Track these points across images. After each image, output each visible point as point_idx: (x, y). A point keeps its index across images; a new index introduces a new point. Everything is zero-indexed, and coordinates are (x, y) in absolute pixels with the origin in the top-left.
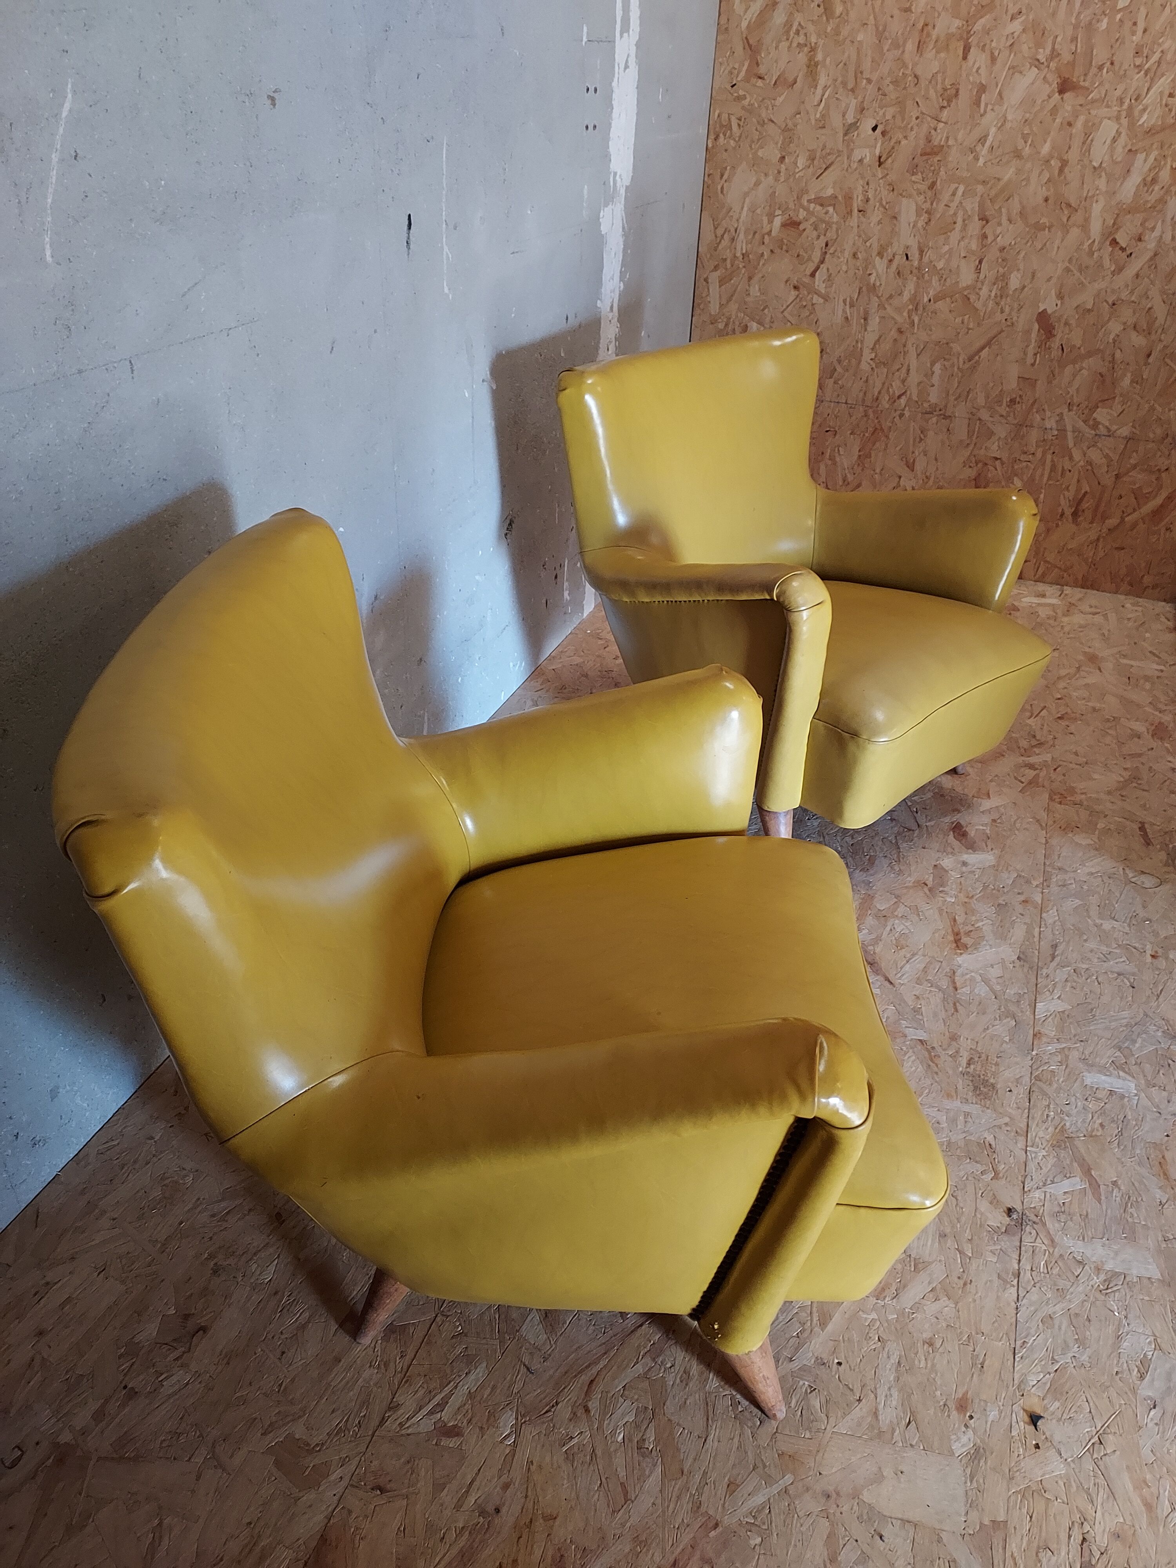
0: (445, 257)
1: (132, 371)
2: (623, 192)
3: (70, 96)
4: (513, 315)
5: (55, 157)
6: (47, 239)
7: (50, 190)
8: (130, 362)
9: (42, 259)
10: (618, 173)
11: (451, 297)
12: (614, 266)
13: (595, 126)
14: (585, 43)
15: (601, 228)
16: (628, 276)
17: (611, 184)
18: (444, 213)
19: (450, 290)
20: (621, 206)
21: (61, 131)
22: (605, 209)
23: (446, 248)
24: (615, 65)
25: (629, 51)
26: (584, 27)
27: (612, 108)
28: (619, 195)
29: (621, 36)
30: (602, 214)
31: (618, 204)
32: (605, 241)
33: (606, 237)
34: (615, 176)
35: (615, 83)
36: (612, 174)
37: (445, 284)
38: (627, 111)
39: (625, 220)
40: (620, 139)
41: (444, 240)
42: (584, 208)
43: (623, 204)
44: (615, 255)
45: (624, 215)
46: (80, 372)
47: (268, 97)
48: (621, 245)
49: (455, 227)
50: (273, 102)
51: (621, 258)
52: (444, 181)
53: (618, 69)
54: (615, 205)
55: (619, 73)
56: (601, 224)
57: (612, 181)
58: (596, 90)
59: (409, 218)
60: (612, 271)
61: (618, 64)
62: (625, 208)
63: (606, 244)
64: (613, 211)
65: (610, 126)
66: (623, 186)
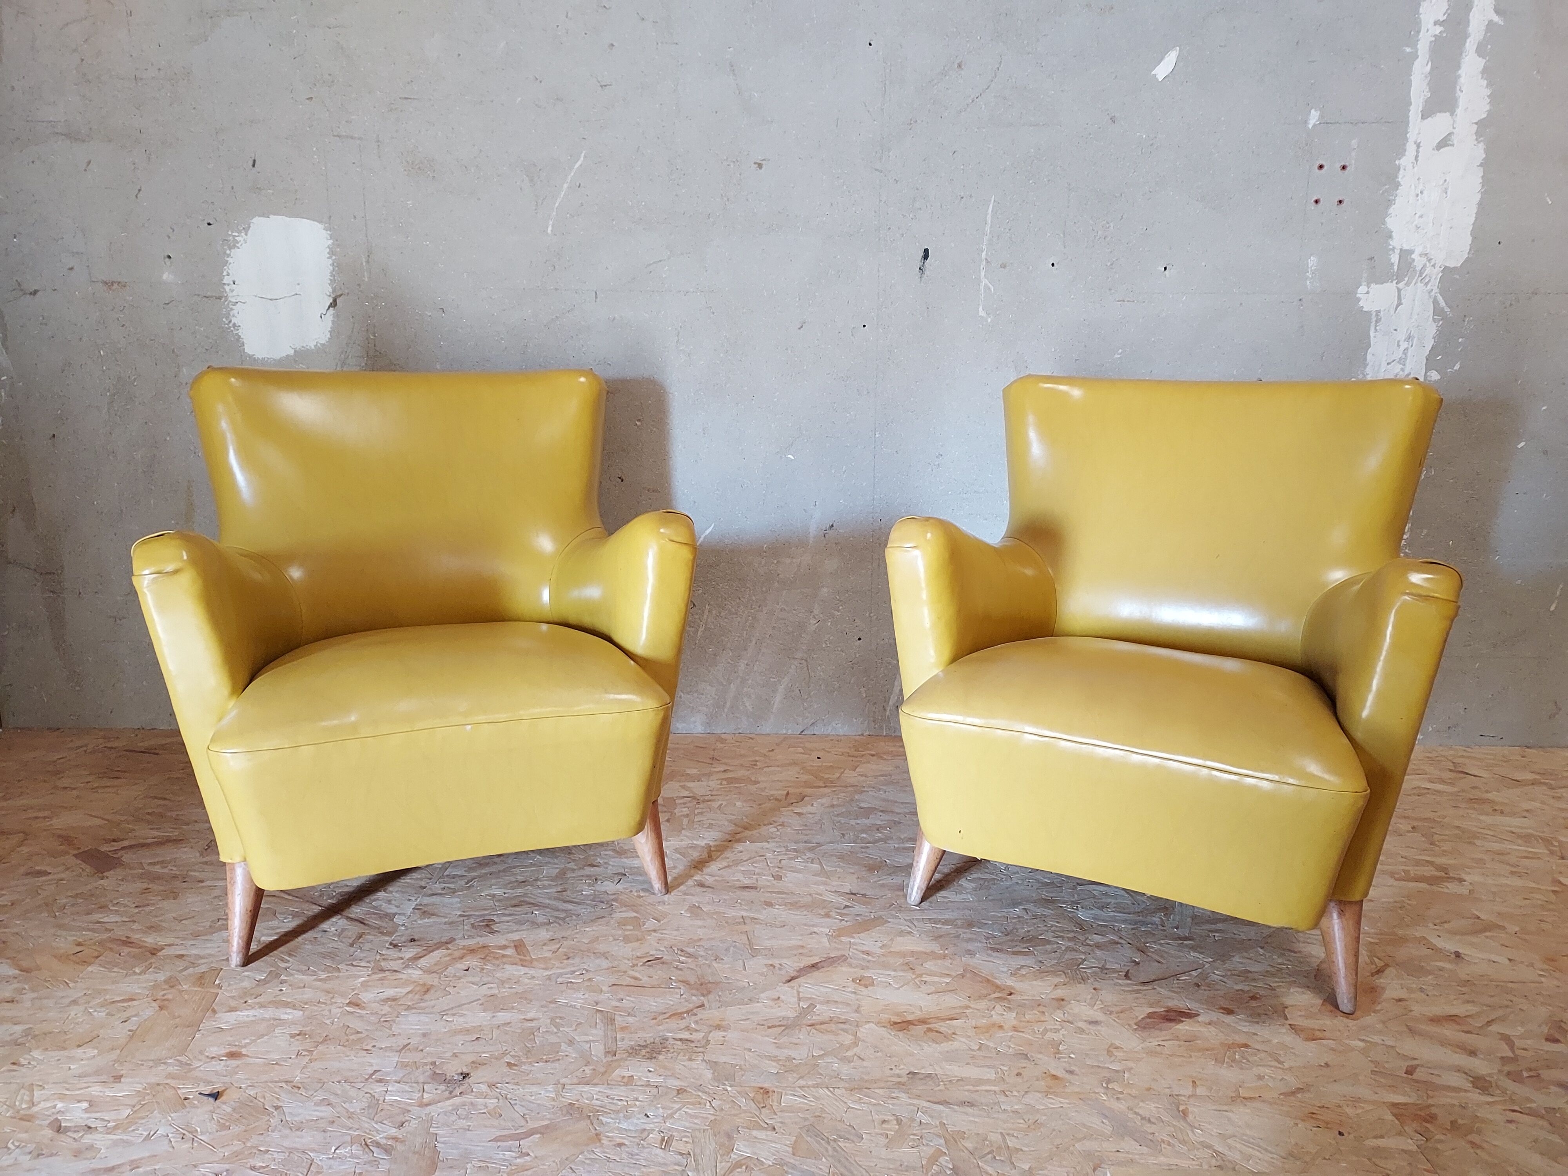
0: (982, 287)
1: (596, 298)
2: (1435, 274)
3: (582, 159)
4: (1117, 356)
5: (565, 186)
6: (551, 223)
7: (559, 200)
8: (596, 293)
9: (545, 231)
10: (1418, 250)
11: (989, 320)
12: (1407, 349)
13: (1340, 202)
14: (1315, 126)
15: (1361, 303)
16: (1457, 367)
17: (1393, 261)
18: (984, 254)
19: (988, 314)
20: (1429, 287)
21: (572, 174)
22: (1373, 285)
23: (985, 281)
24: (1405, 145)
25: (1451, 130)
26: (1313, 111)
27: (1398, 185)
28: (1420, 275)
29: (1424, 116)
30: (1362, 289)
31: (1419, 284)
32: (1374, 319)
33: (1377, 315)
34: (1405, 254)
35: (1406, 161)
36: (1397, 252)
37: (981, 309)
38: (1446, 189)
39: (1442, 303)
40: (1421, 217)
41: (983, 274)
42: (1307, 278)
43: (1434, 285)
44: (1409, 338)
45: (1440, 298)
46: (556, 289)
47: (755, 163)
48: (1431, 330)
49: (1003, 266)
50: (760, 166)
51: (1429, 344)
52: (988, 229)
53: (1414, 147)
54: (1407, 284)
55: (1418, 152)
56: (1359, 300)
57: (1395, 258)
58: (1344, 168)
59: (926, 251)
60: (1399, 354)
61: (1415, 143)
62: (1443, 291)
63: (1377, 322)
64: (1399, 290)
65: (1390, 203)
66: (1434, 266)
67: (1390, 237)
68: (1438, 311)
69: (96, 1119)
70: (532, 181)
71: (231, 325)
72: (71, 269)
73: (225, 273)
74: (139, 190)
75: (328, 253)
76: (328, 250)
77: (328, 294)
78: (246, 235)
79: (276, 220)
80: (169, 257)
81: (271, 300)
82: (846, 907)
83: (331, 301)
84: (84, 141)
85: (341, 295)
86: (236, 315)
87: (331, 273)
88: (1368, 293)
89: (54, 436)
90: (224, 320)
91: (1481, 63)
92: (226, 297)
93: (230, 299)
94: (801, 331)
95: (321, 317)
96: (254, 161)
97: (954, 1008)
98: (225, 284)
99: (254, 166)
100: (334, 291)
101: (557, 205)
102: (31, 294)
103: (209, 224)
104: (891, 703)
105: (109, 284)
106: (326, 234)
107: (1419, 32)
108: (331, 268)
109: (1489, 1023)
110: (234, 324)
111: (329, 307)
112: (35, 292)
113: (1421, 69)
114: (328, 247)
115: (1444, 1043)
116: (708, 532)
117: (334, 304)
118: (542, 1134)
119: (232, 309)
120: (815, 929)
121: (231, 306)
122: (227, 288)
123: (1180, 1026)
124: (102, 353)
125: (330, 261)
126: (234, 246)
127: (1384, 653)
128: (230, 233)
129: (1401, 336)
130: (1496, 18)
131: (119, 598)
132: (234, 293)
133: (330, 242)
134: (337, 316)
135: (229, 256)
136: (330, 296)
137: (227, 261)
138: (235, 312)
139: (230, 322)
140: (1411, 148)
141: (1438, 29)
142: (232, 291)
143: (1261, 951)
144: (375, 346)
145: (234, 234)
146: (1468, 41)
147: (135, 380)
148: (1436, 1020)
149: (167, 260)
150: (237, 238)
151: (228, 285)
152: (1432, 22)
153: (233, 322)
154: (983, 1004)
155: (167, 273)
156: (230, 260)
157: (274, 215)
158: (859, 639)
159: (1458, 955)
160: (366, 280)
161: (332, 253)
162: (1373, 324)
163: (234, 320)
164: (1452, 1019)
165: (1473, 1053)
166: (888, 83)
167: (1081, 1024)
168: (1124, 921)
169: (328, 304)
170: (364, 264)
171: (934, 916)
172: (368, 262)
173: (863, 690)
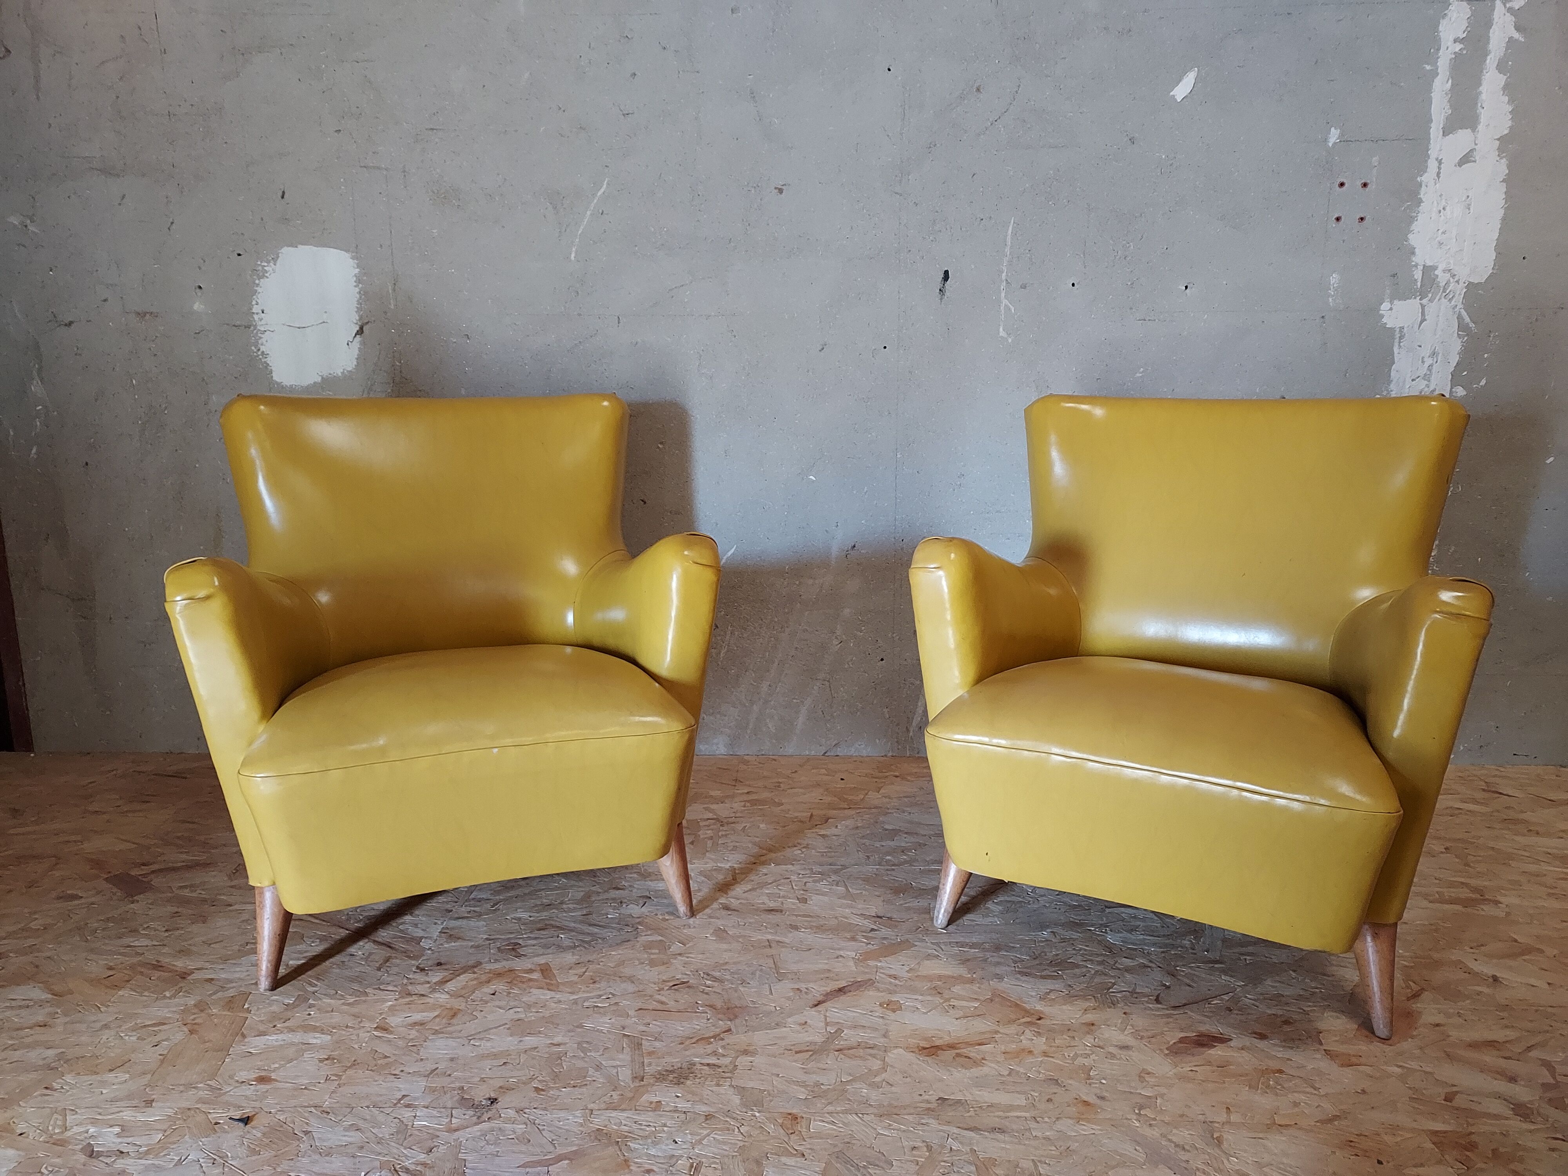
0: (1002, 308)
1: (619, 323)
2: (1460, 290)
3: (605, 186)
5: (589, 213)
6: (574, 249)
7: (582, 228)
8: (618, 318)
9: (568, 258)
10: (1441, 267)
11: (1010, 341)
12: (1431, 366)
13: (1362, 219)
14: (1335, 143)
15: (1384, 320)
16: (1483, 382)
17: (1416, 277)
18: (1004, 274)
19: (1009, 334)
20: (1453, 303)
21: (595, 201)
22: (1396, 302)
23: (1005, 302)
24: (1426, 161)
25: (1473, 146)
26: (1333, 129)
27: (1420, 201)
28: (1444, 291)
29: (1445, 134)
30: (1386, 306)
31: (1443, 299)
32: (1398, 336)
33: (1400, 331)
34: (1428, 271)
35: (1427, 178)
36: (1420, 268)
37: (1001, 329)
38: (1469, 205)
39: (1467, 319)
40: (1444, 233)
41: (1003, 295)
42: (1329, 295)
43: (1458, 300)
44: (1434, 354)
45: (1464, 313)
46: (579, 315)
47: (776, 188)
48: (1456, 345)
49: (1024, 287)
50: (781, 191)
51: (1454, 359)
52: (1007, 250)
53: (1436, 164)
54: (1431, 301)
55: (1439, 168)
56: (1382, 316)
57: (1418, 275)
58: (1365, 185)
59: (946, 272)
60: (1424, 370)
61: (1437, 159)
62: (1468, 304)
63: (1400, 338)
64: (1423, 307)
65: (1412, 220)
66: (1458, 282)
67: (1413, 253)
68: (1462, 327)
69: (128, 1144)
70: (555, 208)
71: (259, 353)
72: (105, 300)
73: (254, 303)
74: (172, 223)
75: (355, 282)
76: (355, 278)
77: (355, 321)
78: (275, 265)
79: (305, 251)
80: (200, 287)
81: (299, 328)
82: (873, 930)
83: (358, 328)
84: (118, 176)
85: (367, 323)
86: (265, 343)
87: (358, 301)
88: (1391, 309)
89: (87, 464)
90: (253, 348)
91: (1502, 79)
92: (255, 326)
93: (258, 328)
94: (822, 353)
95: (348, 344)
96: (284, 193)
97: (983, 1033)
98: (253, 313)
99: (283, 197)
100: (361, 318)
101: (580, 232)
102: (66, 325)
103: (239, 255)
104: (914, 724)
105: (141, 315)
106: (352, 263)
107: (1438, 49)
108: (358, 296)
109: (1529, 1048)
110: (263, 352)
111: (356, 335)
112: (70, 324)
113: (1441, 86)
114: (355, 276)
115: (1483, 1069)
116: (730, 553)
117: (360, 332)
118: (569, 1159)
119: (261, 338)
120: (842, 953)
121: (260, 335)
122: (256, 317)
123: (1212, 1052)
124: (134, 382)
125: (357, 290)
126: (263, 275)
127: (1415, 672)
128: (259, 263)
129: (1426, 352)
130: (1516, 35)
131: (148, 623)
132: (263, 322)
133: (357, 270)
134: (363, 343)
135: (258, 285)
136: (356, 324)
137: (256, 291)
138: (264, 340)
139: (259, 350)
140: (1432, 165)
141: (1458, 47)
142: (261, 320)
143: (1294, 974)
144: (401, 372)
145: (263, 264)
146: (1489, 58)
147: (166, 408)
148: (1474, 1045)
149: (198, 290)
150: (265, 268)
151: (257, 314)
152: (1451, 39)
153: (261, 350)
154: (1012, 1029)
155: (197, 303)
156: (259, 289)
157: (302, 245)
158: (882, 660)
159: (1495, 979)
160: (392, 307)
161: (359, 281)
162: (1397, 340)
163: (263, 348)
164: (1491, 1044)
165: (1513, 1079)
166: (907, 107)
167: (1112, 1049)
168: (1154, 944)
169: (355, 331)
170: (390, 291)
171: (962, 939)
172: (394, 290)
173: (886, 710)
